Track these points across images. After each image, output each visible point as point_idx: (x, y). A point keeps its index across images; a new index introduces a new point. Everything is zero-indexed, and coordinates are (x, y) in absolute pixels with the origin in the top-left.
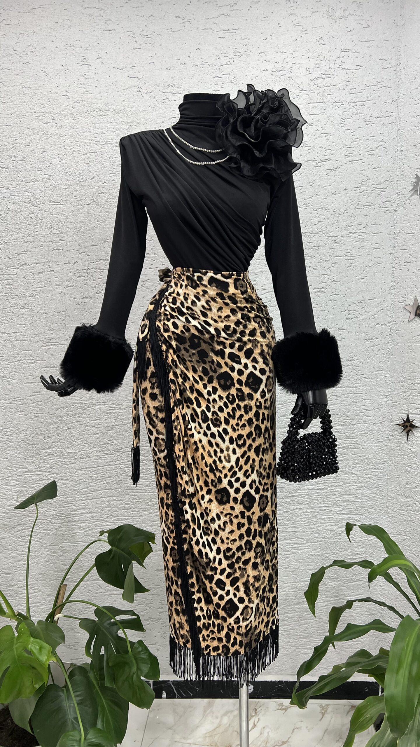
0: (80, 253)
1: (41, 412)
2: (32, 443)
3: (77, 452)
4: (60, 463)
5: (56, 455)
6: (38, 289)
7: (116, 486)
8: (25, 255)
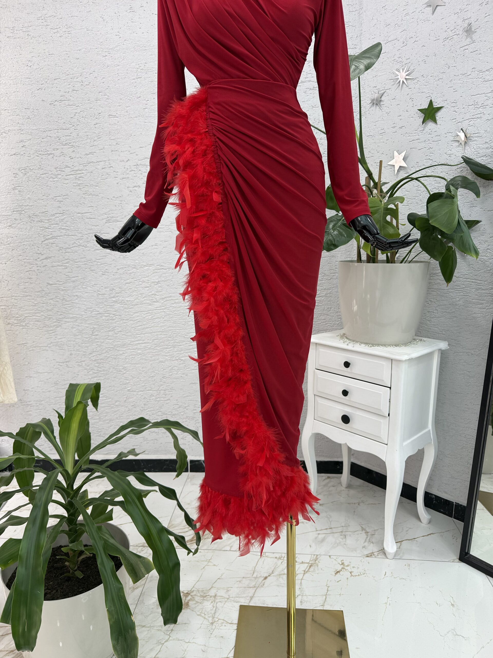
0: (131, 154)
1: (107, 271)
2: (101, 293)
3: (133, 300)
4: (122, 308)
5: (119, 302)
6: (102, 180)
7: (162, 324)
8: (92, 155)
